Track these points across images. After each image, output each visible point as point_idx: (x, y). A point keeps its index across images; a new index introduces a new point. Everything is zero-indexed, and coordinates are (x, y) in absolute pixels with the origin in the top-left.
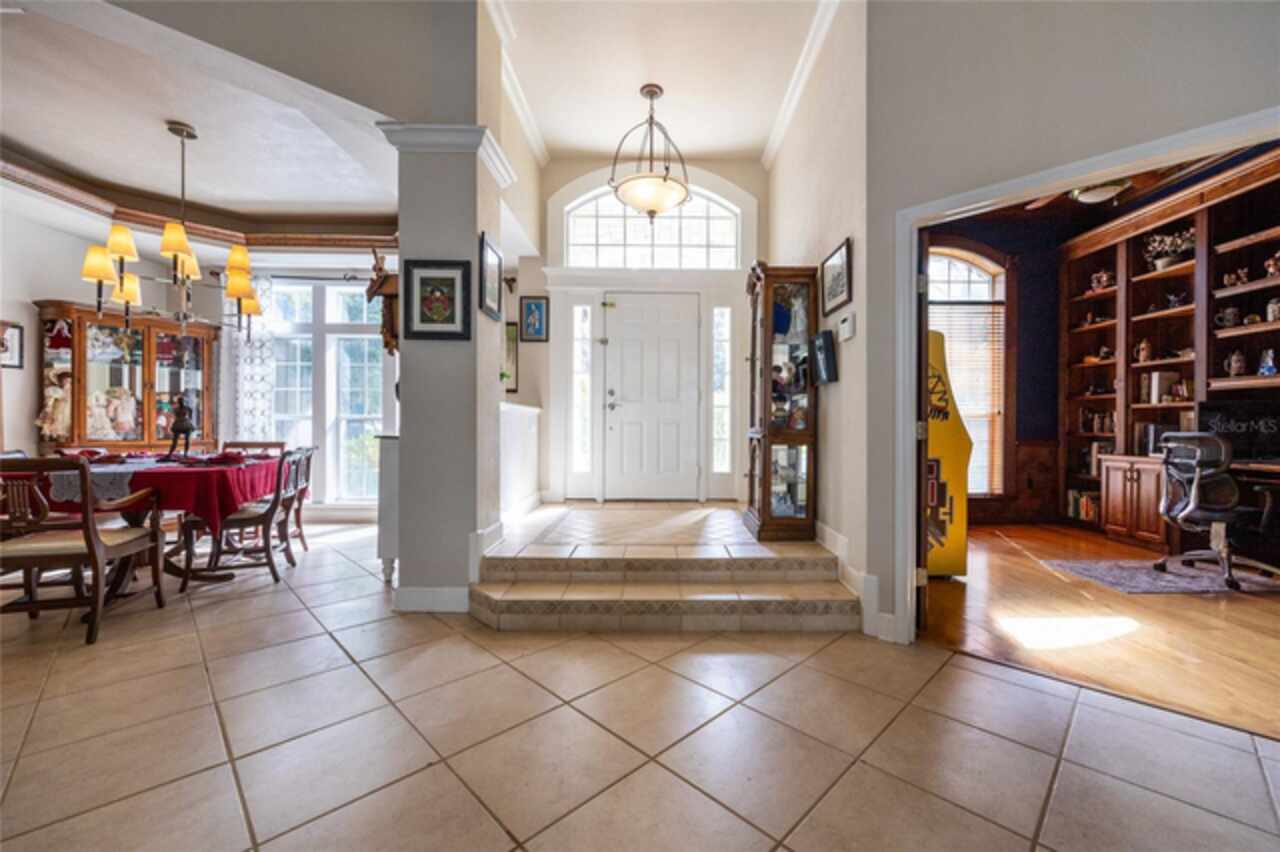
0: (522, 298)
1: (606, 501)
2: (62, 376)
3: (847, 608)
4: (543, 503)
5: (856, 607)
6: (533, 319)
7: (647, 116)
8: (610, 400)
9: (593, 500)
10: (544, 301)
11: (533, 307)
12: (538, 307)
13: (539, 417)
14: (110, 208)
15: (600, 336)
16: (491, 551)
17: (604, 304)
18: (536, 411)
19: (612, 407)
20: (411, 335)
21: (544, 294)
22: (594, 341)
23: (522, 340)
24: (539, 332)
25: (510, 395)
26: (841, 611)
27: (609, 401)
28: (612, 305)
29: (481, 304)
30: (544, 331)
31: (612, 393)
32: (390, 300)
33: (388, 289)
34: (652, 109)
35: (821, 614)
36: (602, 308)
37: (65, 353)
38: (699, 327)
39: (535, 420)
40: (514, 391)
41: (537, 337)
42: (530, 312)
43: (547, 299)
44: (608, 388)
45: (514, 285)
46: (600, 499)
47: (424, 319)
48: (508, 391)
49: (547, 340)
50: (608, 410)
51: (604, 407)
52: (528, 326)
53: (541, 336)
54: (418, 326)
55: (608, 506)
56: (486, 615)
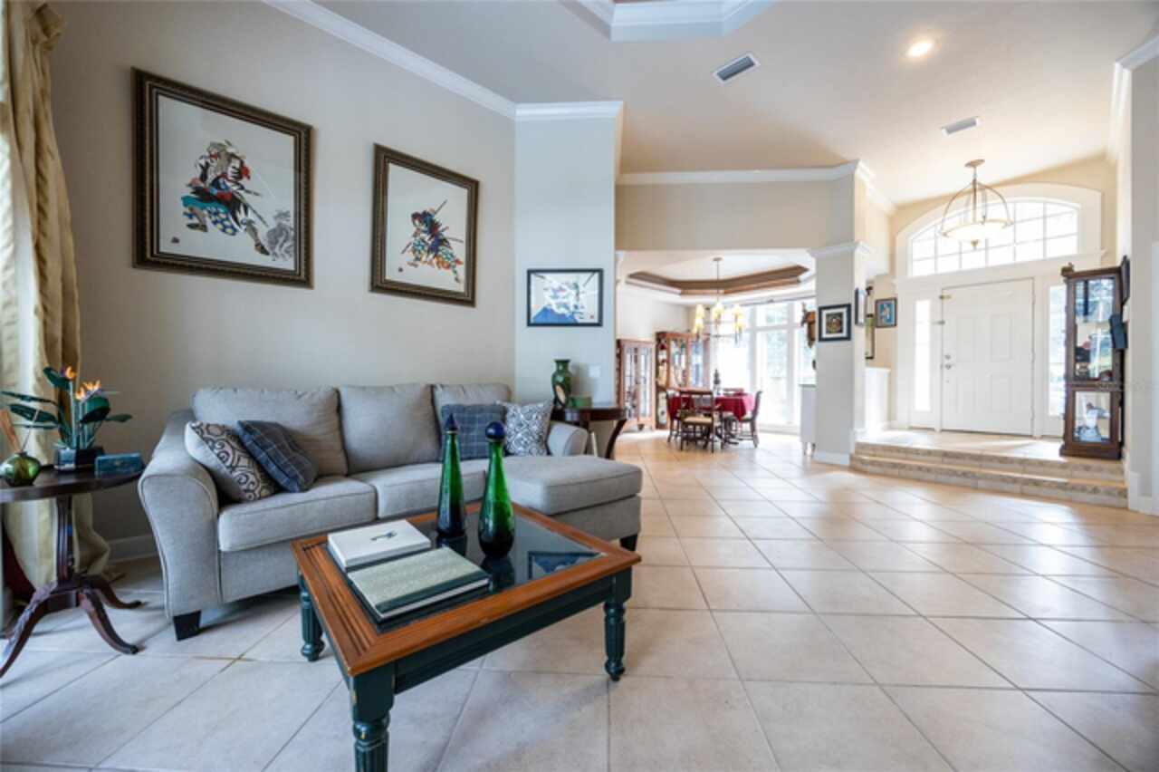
0: (877, 302)
1: (943, 431)
2: (663, 361)
3: (1116, 492)
4: (891, 428)
5: (1123, 493)
6: (886, 313)
7: (971, 181)
8: (946, 362)
9: (932, 429)
10: (893, 302)
11: (885, 306)
12: (889, 305)
13: (890, 374)
14: (678, 291)
15: (939, 319)
16: (861, 440)
17: (942, 297)
18: (888, 370)
19: (949, 367)
20: (821, 339)
21: (893, 296)
22: (933, 323)
23: (878, 327)
24: (890, 320)
25: (869, 360)
26: (1109, 493)
27: (945, 364)
28: (949, 297)
29: (856, 322)
30: (893, 319)
31: (948, 357)
32: (811, 324)
33: (810, 319)
34: (975, 174)
35: (1090, 492)
36: (939, 301)
37: (665, 352)
38: (1033, 304)
39: (886, 376)
40: (871, 358)
41: (888, 324)
42: (883, 308)
43: (895, 300)
44: (945, 353)
45: (871, 292)
46: (938, 429)
47: (828, 332)
48: (867, 358)
49: (895, 325)
50: (945, 369)
51: (942, 367)
52: (882, 317)
53: (892, 323)
54: (825, 335)
55: (945, 434)
56: (859, 465)
